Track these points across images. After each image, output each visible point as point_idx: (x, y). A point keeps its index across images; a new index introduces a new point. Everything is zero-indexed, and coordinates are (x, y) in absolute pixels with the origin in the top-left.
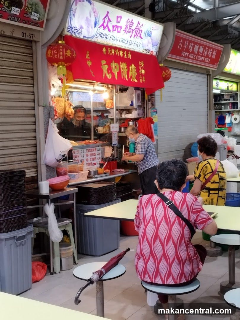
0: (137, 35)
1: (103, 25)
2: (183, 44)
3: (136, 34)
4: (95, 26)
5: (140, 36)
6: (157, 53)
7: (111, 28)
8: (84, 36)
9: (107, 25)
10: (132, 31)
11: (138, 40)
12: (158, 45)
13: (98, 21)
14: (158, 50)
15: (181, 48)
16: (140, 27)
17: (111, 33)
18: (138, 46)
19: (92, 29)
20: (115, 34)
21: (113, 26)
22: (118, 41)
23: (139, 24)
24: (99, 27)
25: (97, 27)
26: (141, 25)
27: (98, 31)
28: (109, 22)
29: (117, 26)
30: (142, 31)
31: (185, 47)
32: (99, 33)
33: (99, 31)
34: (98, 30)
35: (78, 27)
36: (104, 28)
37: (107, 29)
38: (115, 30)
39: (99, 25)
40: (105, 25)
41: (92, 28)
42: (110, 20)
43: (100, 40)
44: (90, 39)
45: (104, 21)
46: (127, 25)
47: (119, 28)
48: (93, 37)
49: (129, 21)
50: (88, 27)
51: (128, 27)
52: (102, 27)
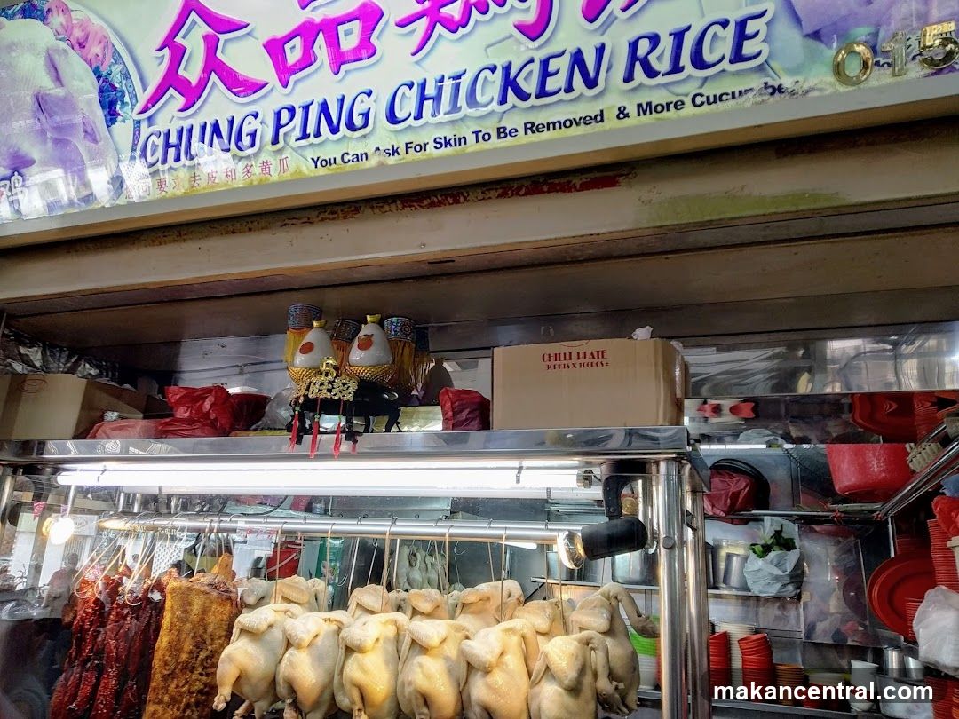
1: (172, 80)
4: (112, 116)
7: (255, 65)
9: (213, 65)
13: (127, 76)
17: (276, 98)
19: (95, 141)
20: (318, 84)
21: (275, 45)
22: (375, 118)
24: (139, 107)
25: (129, 113)
27: (145, 130)
28: (223, 37)
29: (310, 31)
32: (160, 142)
33: (154, 129)
34: (144, 125)
36: (192, 94)
37: (216, 90)
38: (307, 61)
39: (143, 97)
40: (192, 71)
41: (91, 135)
43: (185, 180)
45: (177, 54)
47: (351, 29)
52: (175, 99)
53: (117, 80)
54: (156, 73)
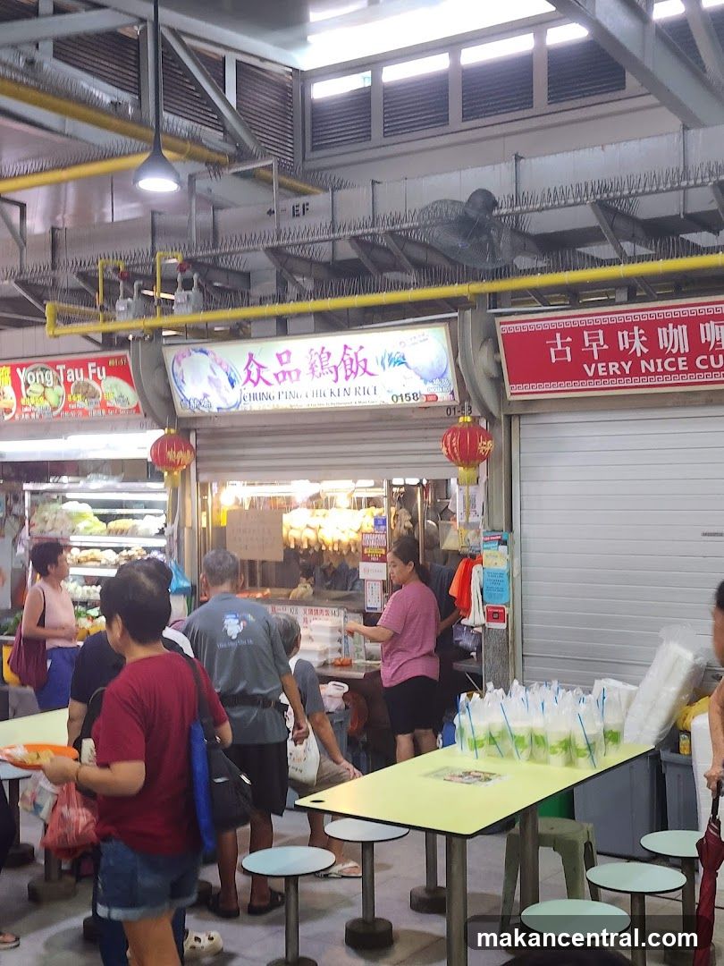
0: (356, 374)
1: (249, 378)
2: (577, 344)
3: (349, 372)
4: (233, 386)
5: (365, 370)
6: (452, 393)
7: (271, 379)
8: (218, 409)
9: (260, 376)
10: (333, 369)
11: (362, 381)
12: (451, 375)
13: (236, 376)
14: (454, 386)
15: (569, 359)
16: (356, 354)
17: (278, 388)
18: (372, 391)
20: (287, 386)
21: (276, 376)
22: (304, 395)
23: (350, 349)
24: (240, 385)
26: (355, 349)
28: (261, 370)
29: (284, 373)
30: (365, 360)
31: (595, 349)
32: (248, 395)
33: (246, 391)
34: (243, 390)
35: (200, 397)
36: (256, 384)
37: (261, 382)
38: (284, 379)
39: (242, 382)
40: (254, 377)
41: (227, 389)
42: (260, 367)
43: (256, 406)
44: (233, 410)
45: (249, 373)
46: (312, 361)
47: (294, 375)
48: (237, 405)
49: (313, 352)
50: (219, 391)
51: (318, 363)
52: (250, 383)
53: (233, 377)
54: (244, 376)
